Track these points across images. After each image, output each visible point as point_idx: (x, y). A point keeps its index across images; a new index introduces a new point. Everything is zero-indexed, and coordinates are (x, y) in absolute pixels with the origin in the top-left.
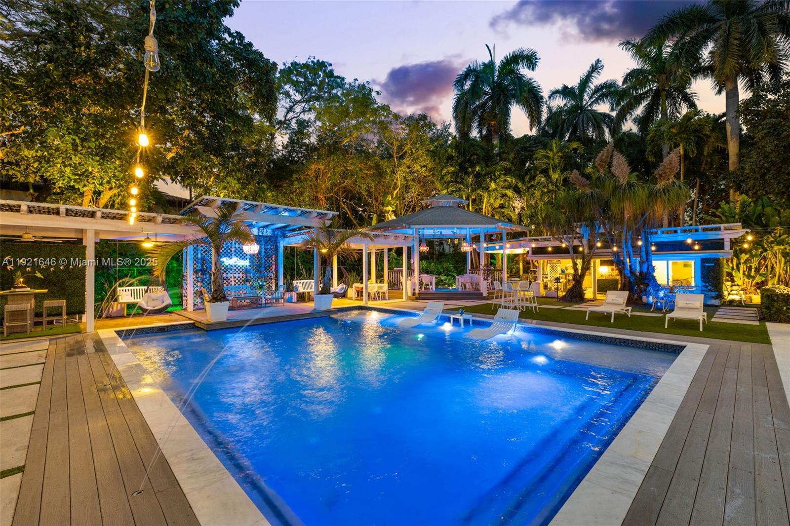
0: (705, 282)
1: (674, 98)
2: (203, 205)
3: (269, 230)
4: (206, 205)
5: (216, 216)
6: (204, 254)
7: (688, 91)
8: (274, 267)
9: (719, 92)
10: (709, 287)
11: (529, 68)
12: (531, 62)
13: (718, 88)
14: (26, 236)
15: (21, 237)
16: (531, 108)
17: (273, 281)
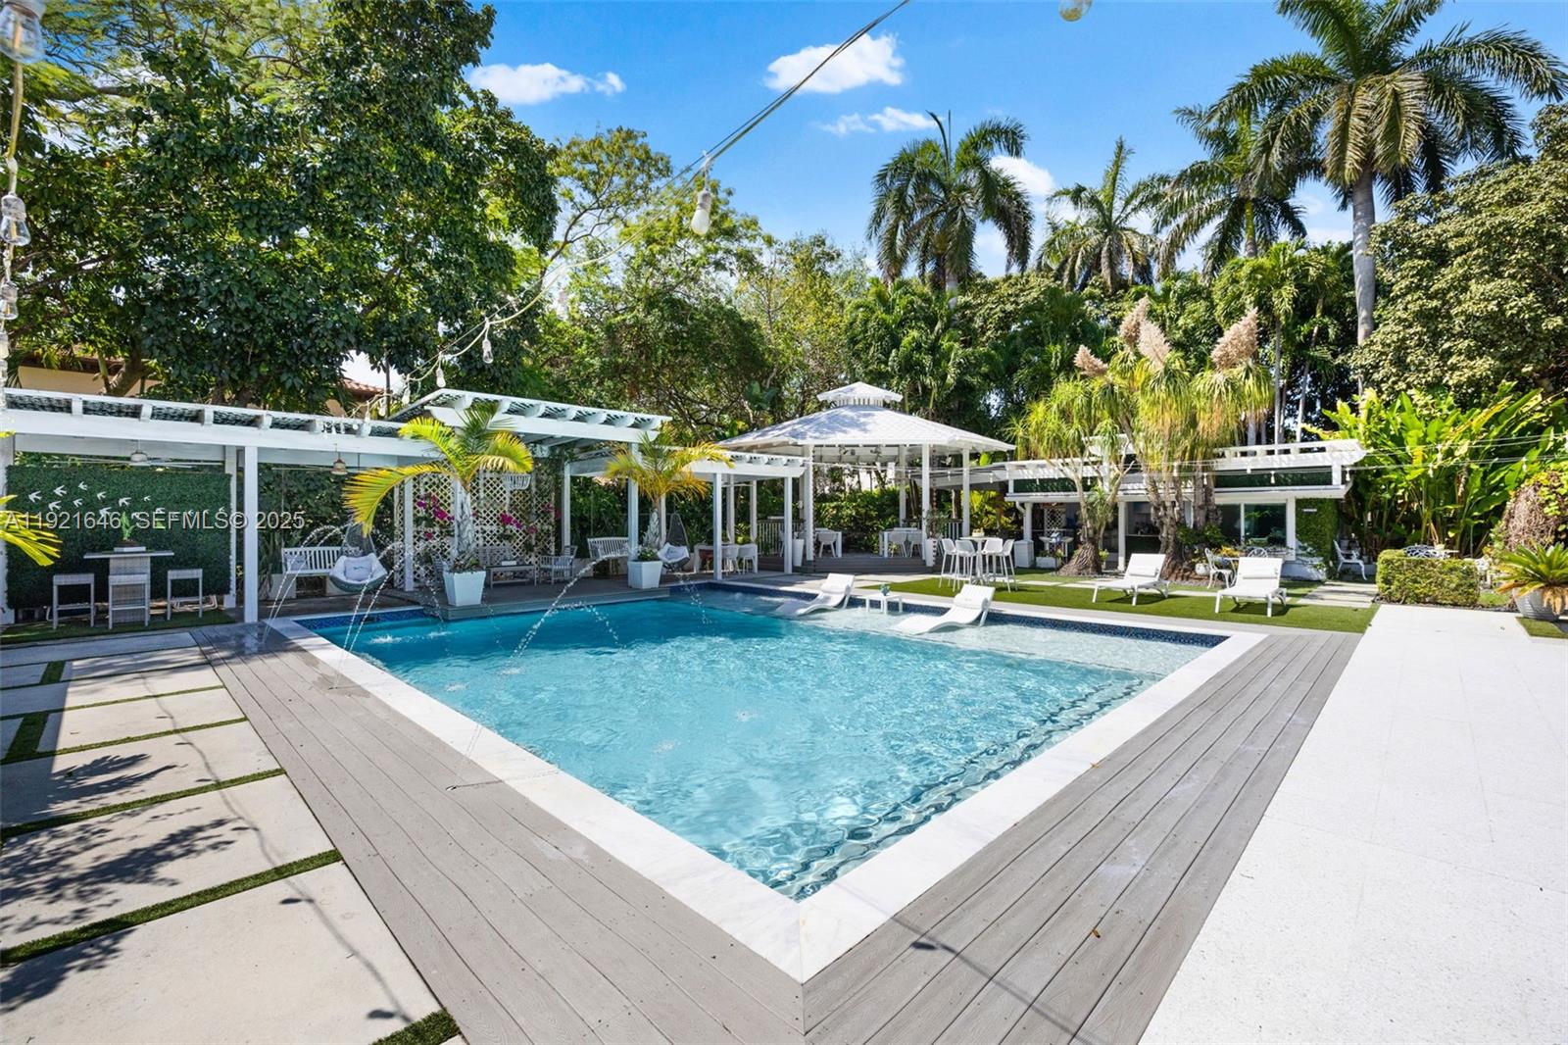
0: (1301, 541)
1: (1268, 214)
2: (439, 405)
3: (545, 448)
4: (444, 404)
5: (463, 425)
6: (430, 490)
7: (1291, 202)
8: (553, 514)
9: (1344, 206)
10: (1309, 550)
11: (1011, 153)
12: (1015, 142)
13: (1341, 199)
14: (136, 457)
15: (129, 459)
16: (1012, 232)
17: (552, 539)
